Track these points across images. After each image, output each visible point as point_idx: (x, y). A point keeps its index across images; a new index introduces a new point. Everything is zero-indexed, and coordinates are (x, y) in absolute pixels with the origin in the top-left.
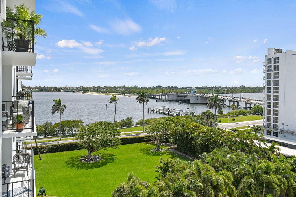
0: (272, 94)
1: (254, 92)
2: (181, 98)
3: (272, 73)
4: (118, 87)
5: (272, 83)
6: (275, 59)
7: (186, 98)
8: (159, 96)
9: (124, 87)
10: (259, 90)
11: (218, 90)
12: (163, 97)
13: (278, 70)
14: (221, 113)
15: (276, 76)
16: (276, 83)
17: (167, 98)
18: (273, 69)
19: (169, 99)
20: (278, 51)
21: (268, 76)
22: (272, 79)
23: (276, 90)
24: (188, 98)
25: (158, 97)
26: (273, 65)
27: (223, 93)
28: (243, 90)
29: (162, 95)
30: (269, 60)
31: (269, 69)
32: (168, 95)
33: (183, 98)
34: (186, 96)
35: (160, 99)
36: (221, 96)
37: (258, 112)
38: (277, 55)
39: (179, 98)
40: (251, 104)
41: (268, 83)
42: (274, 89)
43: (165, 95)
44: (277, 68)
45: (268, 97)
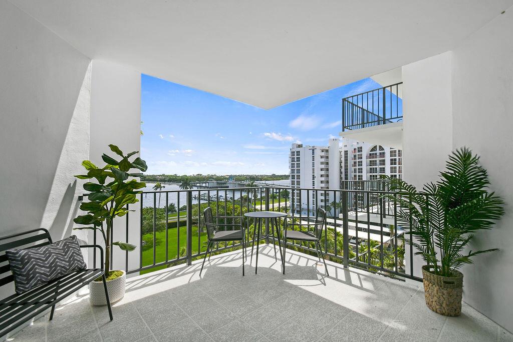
0: (296, 180)
1: (283, 179)
2: (221, 185)
3: (296, 163)
4: (157, 176)
5: (296, 171)
6: (297, 152)
7: (225, 185)
8: (200, 183)
9: (164, 175)
10: (286, 177)
11: (253, 178)
12: (204, 185)
13: (299, 161)
14: (255, 196)
15: (298, 165)
16: (298, 171)
17: (207, 185)
18: (296, 160)
19: (210, 186)
20: (300, 146)
21: (293, 165)
22: (296, 168)
23: (299, 177)
24: (227, 185)
25: (198, 185)
26: (296, 157)
27: (257, 181)
28: (274, 177)
29: (203, 183)
30: (293, 153)
31: (293, 160)
32: (208, 183)
33: (223, 185)
34: (225, 183)
35: (200, 186)
36: (256, 183)
37: (285, 195)
38: (298, 149)
39: (218, 185)
40: (280, 189)
41: (293, 171)
42: (297, 176)
43: (206, 183)
44: (298, 159)
45: (293, 183)
